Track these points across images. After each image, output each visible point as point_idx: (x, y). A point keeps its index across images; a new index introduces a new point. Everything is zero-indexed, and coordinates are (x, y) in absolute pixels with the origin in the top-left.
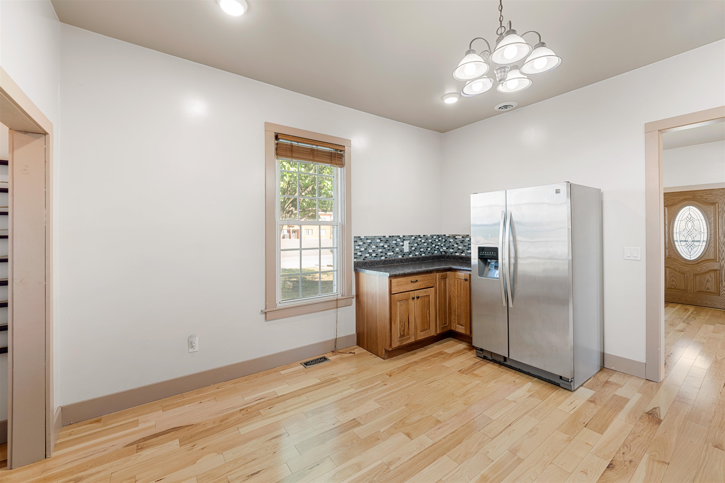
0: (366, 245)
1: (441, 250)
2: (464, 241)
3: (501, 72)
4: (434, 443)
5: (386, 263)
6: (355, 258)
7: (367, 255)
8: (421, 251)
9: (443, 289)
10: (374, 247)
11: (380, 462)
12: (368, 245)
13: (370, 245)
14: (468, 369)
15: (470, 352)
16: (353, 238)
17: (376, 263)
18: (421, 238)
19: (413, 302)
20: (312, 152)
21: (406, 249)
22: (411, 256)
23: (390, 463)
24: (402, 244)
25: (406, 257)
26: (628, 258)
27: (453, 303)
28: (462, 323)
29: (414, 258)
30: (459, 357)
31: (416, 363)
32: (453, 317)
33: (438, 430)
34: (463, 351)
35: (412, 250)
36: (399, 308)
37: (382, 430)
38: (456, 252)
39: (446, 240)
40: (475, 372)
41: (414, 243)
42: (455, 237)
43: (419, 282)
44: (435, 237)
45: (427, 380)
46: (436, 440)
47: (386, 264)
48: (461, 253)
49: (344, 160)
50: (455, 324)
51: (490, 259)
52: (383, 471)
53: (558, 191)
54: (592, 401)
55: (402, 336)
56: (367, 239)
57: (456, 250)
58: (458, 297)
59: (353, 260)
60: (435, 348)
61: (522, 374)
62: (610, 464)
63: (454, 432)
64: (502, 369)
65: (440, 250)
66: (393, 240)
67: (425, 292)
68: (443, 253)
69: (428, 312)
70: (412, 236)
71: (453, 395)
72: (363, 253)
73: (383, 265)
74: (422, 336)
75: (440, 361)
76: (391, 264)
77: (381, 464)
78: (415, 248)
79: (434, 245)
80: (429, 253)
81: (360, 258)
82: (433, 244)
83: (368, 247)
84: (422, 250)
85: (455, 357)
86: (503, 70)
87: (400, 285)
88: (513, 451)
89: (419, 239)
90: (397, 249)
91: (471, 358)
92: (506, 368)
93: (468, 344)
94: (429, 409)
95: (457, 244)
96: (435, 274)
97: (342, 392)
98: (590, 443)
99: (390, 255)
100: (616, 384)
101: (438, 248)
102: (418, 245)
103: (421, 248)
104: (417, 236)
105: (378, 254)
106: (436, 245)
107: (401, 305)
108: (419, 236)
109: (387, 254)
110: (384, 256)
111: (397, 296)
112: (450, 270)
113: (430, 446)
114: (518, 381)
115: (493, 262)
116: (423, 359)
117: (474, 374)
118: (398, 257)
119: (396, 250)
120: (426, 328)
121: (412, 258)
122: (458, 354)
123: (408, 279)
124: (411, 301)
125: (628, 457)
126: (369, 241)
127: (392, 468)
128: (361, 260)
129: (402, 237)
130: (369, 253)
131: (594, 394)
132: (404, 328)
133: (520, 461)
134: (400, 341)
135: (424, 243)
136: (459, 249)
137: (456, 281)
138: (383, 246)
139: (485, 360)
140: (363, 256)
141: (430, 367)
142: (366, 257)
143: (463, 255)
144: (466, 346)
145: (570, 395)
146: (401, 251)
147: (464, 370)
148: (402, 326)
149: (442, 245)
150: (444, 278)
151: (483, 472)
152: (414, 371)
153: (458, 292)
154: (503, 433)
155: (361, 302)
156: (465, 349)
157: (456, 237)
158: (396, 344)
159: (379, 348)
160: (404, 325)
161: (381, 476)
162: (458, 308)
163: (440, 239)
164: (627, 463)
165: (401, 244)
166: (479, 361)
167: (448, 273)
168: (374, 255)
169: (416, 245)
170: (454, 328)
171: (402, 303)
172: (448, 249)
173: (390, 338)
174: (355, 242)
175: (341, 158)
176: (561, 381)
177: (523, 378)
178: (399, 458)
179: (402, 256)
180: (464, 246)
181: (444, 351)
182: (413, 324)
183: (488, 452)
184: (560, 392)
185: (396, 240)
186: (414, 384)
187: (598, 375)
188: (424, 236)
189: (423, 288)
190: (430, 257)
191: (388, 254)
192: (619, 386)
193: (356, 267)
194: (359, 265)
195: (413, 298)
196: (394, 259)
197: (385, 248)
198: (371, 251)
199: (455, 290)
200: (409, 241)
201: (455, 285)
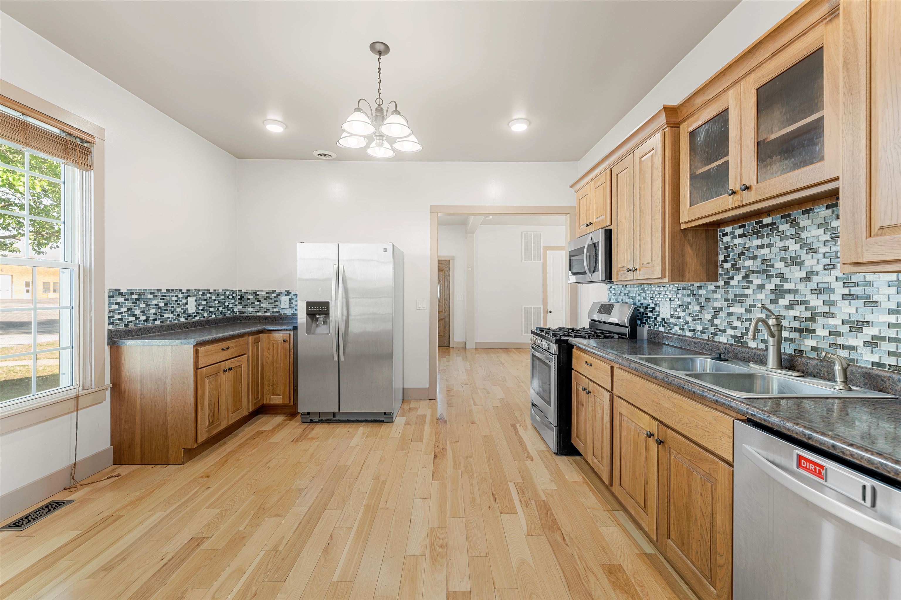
0: (129, 304)
1: (235, 310)
2: (269, 297)
3: (380, 139)
4: (309, 507)
5: (163, 329)
6: (109, 324)
7: (132, 319)
8: (210, 312)
9: (256, 355)
10: (143, 306)
11: (263, 553)
12: (133, 303)
13: (136, 303)
14: (300, 437)
15: (291, 422)
16: (106, 291)
17: (148, 331)
18: (210, 293)
19: (224, 376)
20: (24, 127)
21: (191, 308)
22: (197, 318)
23: (275, 546)
24: (186, 302)
25: (190, 320)
26: (419, 308)
27: (266, 372)
28: (278, 392)
29: (202, 321)
30: (282, 430)
31: (233, 452)
32: (266, 388)
33: (306, 496)
34: (283, 423)
35: (199, 310)
36: (207, 386)
37: (242, 528)
38: (258, 312)
39: (243, 297)
40: (308, 437)
41: (202, 300)
42: (256, 293)
43: (231, 348)
44: (228, 293)
45: (262, 463)
46: (310, 504)
47: (164, 331)
48: (265, 312)
49: (90, 159)
50: (269, 396)
51: (319, 314)
52: (273, 557)
53: (385, 250)
54: (407, 424)
55: (211, 424)
56: (132, 293)
57: (256, 309)
58: (273, 363)
59: (107, 327)
60: (248, 430)
61: (351, 423)
62: (435, 456)
63: (322, 490)
64: (332, 426)
65: (233, 310)
66: (172, 296)
67: (238, 361)
68: (237, 313)
69: (241, 386)
70: (199, 290)
71: (301, 463)
72: (125, 316)
73: (159, 332)
74: (234, 418)
75: (263, 440)
76: (170, 331)
77: (266, 553)
78: (203, 308)
79: (226, 304)
80: (221, 313)
81: (119, 323)
82: (225, 302)
83: (132, 306)
84: (212, 309)
85: (279, 431)
86: (381, 138)
87: (209, 355)
88: (377, 478)
89: (209, 295)
90: (179, 309)
91: (296, 427)
92: (335, 423)
93: (285, 415)
94: (284, 485)
95: (258, 301)
96: (247, 337)
97: (141, 523)
98: (419, 450)
99: (168, 318)
100: (415, 408)
101: (231, 308)
102: (207, 303)
103: (210, 307)
104: (205, 290)
105: (149, 317)
106: (229, 304)
107: (210, 382)
108: (209, 290)
109: (163, 316)
110: (159, 319)
111: (205, 371)
112: (263, 331)
113: (307, 512)
114: (351, 430)
115: (321, 318)
116: (239, 445)
117: (309, 439)
118: (180, 320)
119: (177, 310)
120: (238, 407)
121: (199, 321)
122: (280, 428)
123: (218, 346)
124: (221, 375)
125: (441, 448)
126: (135, 297)
127: (281, 548)
128: (121, 327)
129: (186, 291)
130: (134, 315)
131: (406, 419)
132: (214, 412)
133: (384, 482)
134: (208, 431)
135: (215, 300)
136: (262, 307)
137: (271, 345)
138: (157, 305)
139: (312, 424)
140: (125, 321)
141: (255, 450)
142: (130, 322)
143: (268, 314)
144: (283, 418)
145: (392, 426)
146: (184, 312)
147: (296, 439)
148: (211, 410)
149: (237, 303)
150: (257, 342)
151: (364, 503)
152: (238, 460)
153: (273, 357)
154: (362, 471)
155: (125, 393)
156: (285, 420)
157: (258, 293)
158: (202, 438)
159: (170, 452)
160: (213, 408)
161: (274, 561)
162: (273, 376)
163: (234, 295)
164: (441, 451)
165: (184, 301)
166: (306, 426)
167: (261, 335)
168: (143, 318)
169: (204, 303)
170: (268, 400)
171: (211, 379)
172: (245, 308)
173: (195, 430)
174: (110, 297)
175: (87, 155)
176: (385, 416)
177: (354, 426)
178: (283, 538)
179: (185, 319)
180: (269, 303)
181: (261, 429)
182: (224, 405)
183: (359, 489)
184: (385, 426)
185: (177, 296)
186: (249, 471)
187: (402, 406)
188: (215, 290)
189: (235, 356)
190: (223, 319)
191: (166, 316)
192: (417, 409)
193: (113, 338)
194: (118, 335)
195: (225, 371)
196: (175, 323)
197: (160, 307)
198: (137, 312)
199: (270, 355)
200: (195, 298)
201: (269, 350)
